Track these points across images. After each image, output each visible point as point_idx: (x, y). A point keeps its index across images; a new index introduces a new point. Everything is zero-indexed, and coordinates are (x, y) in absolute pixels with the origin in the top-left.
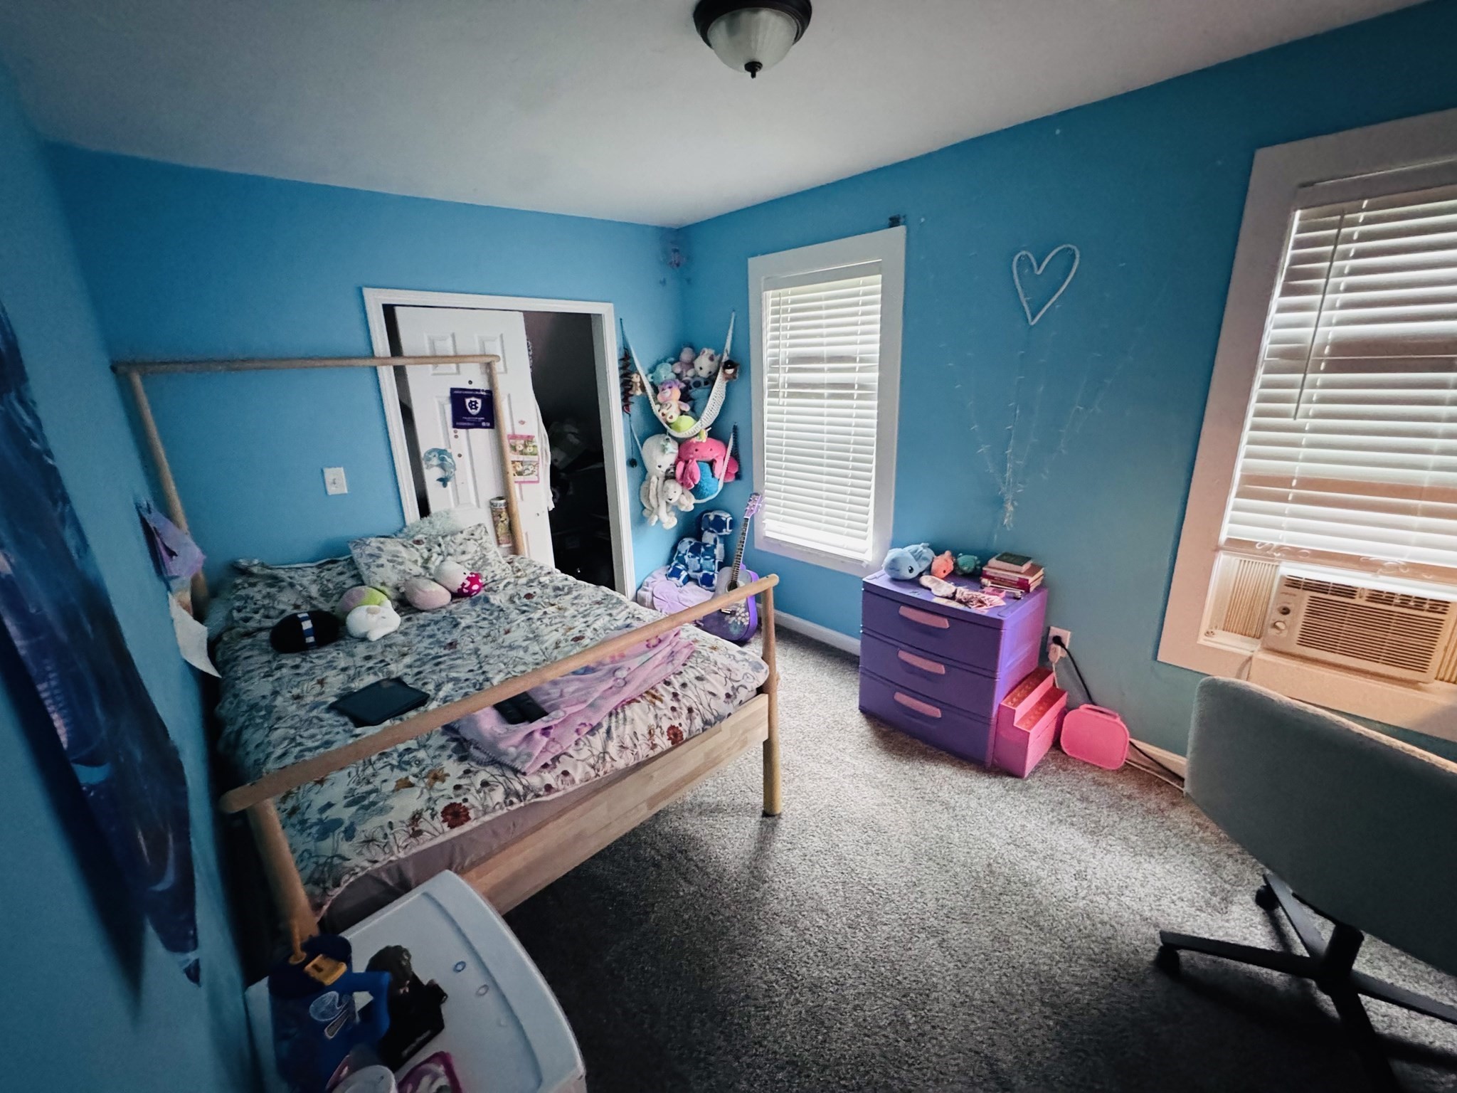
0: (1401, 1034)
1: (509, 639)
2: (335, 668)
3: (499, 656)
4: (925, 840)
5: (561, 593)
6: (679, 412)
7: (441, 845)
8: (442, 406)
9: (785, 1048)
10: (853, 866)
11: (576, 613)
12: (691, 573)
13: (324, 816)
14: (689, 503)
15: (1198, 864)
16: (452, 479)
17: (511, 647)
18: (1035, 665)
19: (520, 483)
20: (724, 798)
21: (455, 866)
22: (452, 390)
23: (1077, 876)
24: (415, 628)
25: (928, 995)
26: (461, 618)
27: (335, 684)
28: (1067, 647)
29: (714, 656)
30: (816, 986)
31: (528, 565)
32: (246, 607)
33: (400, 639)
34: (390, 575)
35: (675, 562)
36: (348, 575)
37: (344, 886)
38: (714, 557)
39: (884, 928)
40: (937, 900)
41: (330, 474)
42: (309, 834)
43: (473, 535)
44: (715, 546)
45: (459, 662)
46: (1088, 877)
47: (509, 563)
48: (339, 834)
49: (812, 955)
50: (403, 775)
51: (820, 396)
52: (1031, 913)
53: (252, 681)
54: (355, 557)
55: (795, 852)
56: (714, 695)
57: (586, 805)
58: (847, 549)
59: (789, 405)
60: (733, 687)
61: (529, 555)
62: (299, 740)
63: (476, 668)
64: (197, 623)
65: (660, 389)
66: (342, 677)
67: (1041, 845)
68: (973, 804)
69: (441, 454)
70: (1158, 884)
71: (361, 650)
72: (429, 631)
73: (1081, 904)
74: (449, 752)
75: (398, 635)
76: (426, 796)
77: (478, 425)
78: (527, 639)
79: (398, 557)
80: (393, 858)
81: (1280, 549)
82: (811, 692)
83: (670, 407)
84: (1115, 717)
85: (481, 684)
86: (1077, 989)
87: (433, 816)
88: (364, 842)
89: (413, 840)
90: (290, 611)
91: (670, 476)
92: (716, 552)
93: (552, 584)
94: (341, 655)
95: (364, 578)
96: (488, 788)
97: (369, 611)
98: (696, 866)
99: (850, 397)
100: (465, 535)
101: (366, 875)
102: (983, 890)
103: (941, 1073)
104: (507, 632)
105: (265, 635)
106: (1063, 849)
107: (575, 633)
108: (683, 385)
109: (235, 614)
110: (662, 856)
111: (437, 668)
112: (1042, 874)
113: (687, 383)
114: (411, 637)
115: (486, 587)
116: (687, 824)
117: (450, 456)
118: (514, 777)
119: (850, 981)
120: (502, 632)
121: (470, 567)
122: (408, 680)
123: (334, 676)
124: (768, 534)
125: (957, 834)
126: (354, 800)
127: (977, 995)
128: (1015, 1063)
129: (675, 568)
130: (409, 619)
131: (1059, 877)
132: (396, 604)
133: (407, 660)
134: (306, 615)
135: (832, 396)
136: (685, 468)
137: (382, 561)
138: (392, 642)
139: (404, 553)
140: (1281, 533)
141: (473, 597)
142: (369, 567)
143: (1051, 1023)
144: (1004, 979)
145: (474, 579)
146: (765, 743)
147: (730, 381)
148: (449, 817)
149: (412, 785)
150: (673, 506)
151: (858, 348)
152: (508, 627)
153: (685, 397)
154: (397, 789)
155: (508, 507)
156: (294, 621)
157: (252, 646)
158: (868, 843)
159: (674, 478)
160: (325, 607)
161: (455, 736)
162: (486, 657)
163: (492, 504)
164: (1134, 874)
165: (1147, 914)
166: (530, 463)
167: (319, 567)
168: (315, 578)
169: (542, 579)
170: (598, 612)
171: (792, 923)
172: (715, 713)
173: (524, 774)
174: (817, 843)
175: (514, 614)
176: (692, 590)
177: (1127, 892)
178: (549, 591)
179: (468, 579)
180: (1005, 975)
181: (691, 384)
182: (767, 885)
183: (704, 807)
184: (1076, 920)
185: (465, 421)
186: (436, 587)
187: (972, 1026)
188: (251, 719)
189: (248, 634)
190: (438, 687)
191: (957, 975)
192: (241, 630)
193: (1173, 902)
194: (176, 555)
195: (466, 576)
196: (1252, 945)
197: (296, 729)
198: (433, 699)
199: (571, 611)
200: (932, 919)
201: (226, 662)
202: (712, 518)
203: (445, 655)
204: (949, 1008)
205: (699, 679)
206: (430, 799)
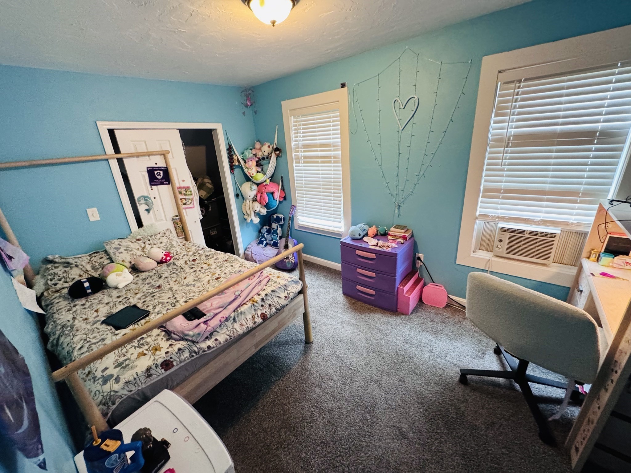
0: (542, 394)
1: (186, 281)
2: (103, 304)
3: (182, 290)
4: (371, 345)
5: (208, 257)
6: (256, 172)
7: (162, 379)
8: (144, 176)
9: (320, 437)
10: (343, 359)
11: (216, 266)
12: (268, 241)
13: (104, 374)
14: (264, 211)
15: (473, 341)
16: (152, 209)
17: (187, 285)
18: (411, 270)
19: (185, 209)
20: (288, 338)
21: (169, 386)
22: (148, 168)
23: (430, 351)
24: (141, 280)
25: (374, 407)
26: (163, 274)
27: (104, 312)
28: (423, 261)
29: (279, 280)
30: (331, 410)
31: (193, 246)
32: (54, 279)
33: (133, 286)
34: (127, 257)
35: (261, 237)
36: (105, 258)
37: (117, 404)
38: (277, 234)
39: (357, 383)
40: (377, 369)
41: (90, 211)
42: (98, 383)
43: (165, 234)
44: (277, 229)
45: (163, 294)
46: (434, 351)
47: (184, 245)
48: (112, 380)
49: (328, 398)
50: (141, 350)
51: (317, 162)
52: (413, 369)
53: (62, 314)
54: (107, 249)
55: (319, 357)
56: (280, 297)
57: (228, 351)
58: (333, 227)
59: (304, 166)
60: (288, 293)
61: (193, 240)
62: (88, 339)
63: (171, 297)
64: (29, 289)
65: (247, 161)
66: (107, 307)
67: (416, 341)
68: (390, 328)
69: (146, 198)
70: (459, 351)
71: (115, 293)
72: (147, 281)
73: (431, 362)
74: (162, 337)
75: (133, 284)
76: (152, 358)
77: (162, 183)
78: (195, 280)
79: (129, 248)
80: (140, 388)
81: (498, 217)
82: (323, 288)
83: (252, 169)
84: (442, 287)
85: (174, 304)
86: (430, 395)
87: (156, 367)
88: (125, 383)
89: (148, 379)
90: (78, 279)
91: (254, 200)
92: (278, 232)
93: (205, 254)
94: (106, 297)
95: (113, 259)
96: (181, 351)
97: (117, 275)
98: (278, 368)
99: (330, 162)
100: (161, 235)
101: (127, 398)
102: (395, 362)
103: (381, 436)
104: (185, 278)
105: (66, 291)
106: (424, 342)
107: (217, 276)
108: (257, 159)
109: (49, 282)
110: (263, 366)
111: (153, 298)
112: (417, 353)
113: (259, 158)
114: (139, 285)
115: (174, 258)
116: (273, 351)
117: (150, 199)
118: (193, 345)
119: (344, 406)
120: (183, 278)
121: (165, 249)
122: (139, 305)
123: (103, 307)
124: (300, 222)
125: (384, 341)
126: (119, 365)
127: (394, 404)
128: (409, 428)
129: (261, 240)
130: (138, 276)
131: (423, 353)
132: (131, 269)
133: (138, 296)
134: (86, 280)
135: (322, 162)
136: (261, 197)
137: (122, 250)
138: (130, 288)
139: (132, 246)
140: (498, 211)
141: (168, 263)
142: (115, 254)
143: (421, 410)
144: (404, 396)
145: (167, 255)
146: (303, 314)
147: (278, 156)
148: (164, 366)
149: (145, 354)
150: (257, 213)
151: (332, 141)
152: (185, 276)
153: (258, 164)
154: (138, 357)
155: (181, 220)
156: (79, 284)
157: (60, 297)
158: (349, 349)
159: (256, 201)
160: (96, 275)
161: (164, 329)
162: (176, 291)
163: (173, 219)
164: (450, 348)
165: (455, 363)
166: (189, 199)
167: (90, 255)
168: (88, 261)
169: (200, 252)
170: (226, 265)
171: (319, 386)
172: (281, 305)
173: (198, 343)
174: (328, 352)
175: (188, 270)
176: (269, 249)
177: (448, 355)
178: (204, 257)
179: (164, 255)
180: (404, 394)
181: (261, 159)
182: (308, 372)
183: (280, 343)
184: (429, 369)
185: (156, 182)
186: (149, 260)
187: (392, 416)
188: (63, 332)
189: (57, 291)
190: (154, 307)
191: (385, 397)
192: (53, 290)
193: (465, 357)
194: (13, 258)
195: (163, 254)
196: (493, 370)
197: (86, 334)
198: (152, 313)
199: (214, 266)
200: (375, 377)
201: (47, 306)
202: (275, 217)
203: (156, 292)
204: (383, 411)
205: (273, 291)
206: (154, 360)
